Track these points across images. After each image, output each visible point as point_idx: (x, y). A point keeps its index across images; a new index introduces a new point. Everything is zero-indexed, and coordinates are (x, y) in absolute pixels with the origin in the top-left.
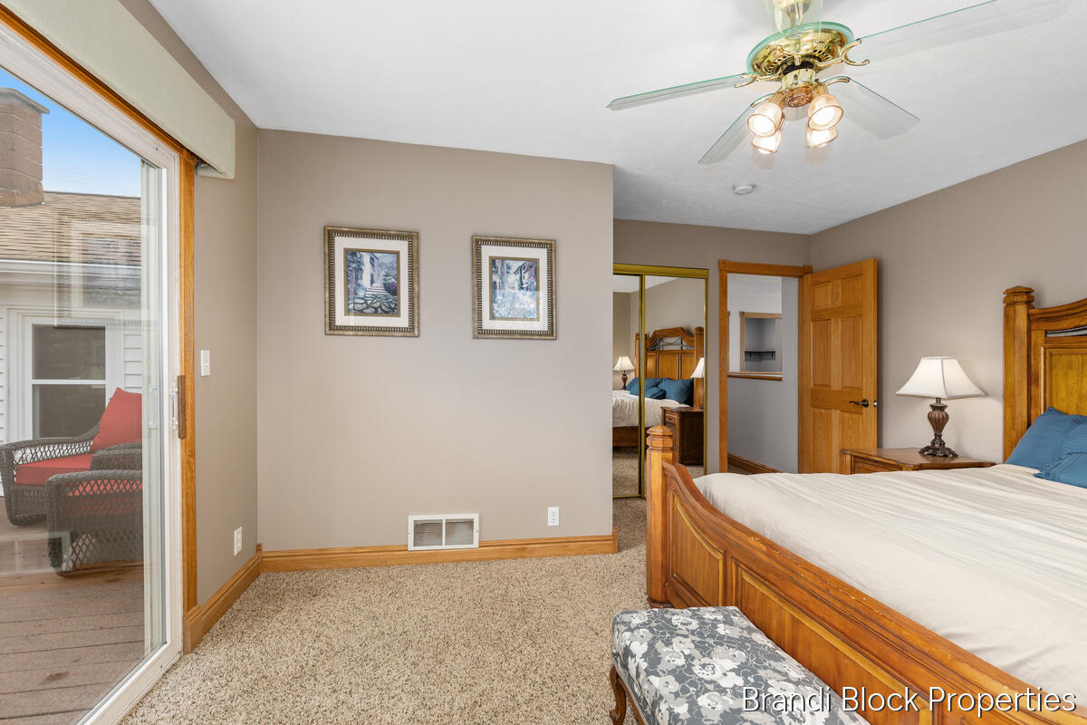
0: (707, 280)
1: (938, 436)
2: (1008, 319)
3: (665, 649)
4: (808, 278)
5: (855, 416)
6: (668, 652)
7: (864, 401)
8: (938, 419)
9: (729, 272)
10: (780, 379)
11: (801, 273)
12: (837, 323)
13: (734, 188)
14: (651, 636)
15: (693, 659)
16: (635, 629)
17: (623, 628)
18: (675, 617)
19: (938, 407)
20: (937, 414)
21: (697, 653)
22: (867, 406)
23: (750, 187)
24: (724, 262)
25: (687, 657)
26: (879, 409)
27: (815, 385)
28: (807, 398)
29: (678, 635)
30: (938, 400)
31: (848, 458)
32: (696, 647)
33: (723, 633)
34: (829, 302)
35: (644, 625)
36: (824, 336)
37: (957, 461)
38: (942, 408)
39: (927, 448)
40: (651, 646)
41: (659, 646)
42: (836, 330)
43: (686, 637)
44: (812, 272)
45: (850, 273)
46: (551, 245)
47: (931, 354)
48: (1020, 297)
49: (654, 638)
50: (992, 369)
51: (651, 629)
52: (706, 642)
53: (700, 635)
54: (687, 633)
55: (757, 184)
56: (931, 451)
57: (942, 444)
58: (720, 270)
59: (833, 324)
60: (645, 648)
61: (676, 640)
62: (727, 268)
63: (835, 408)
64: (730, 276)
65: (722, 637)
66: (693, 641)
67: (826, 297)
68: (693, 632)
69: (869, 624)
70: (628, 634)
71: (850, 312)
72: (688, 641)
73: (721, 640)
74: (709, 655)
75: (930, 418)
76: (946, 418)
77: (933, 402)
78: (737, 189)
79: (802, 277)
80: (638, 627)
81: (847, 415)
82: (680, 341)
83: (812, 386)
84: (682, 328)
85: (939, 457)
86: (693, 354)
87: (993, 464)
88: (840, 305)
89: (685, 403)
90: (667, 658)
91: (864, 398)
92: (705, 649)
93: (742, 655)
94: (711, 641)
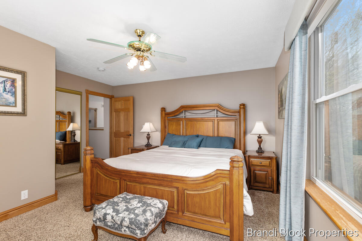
0: (81, 96)
1: (148, 141)
2: (161, 114)
3: (118, 207)
4: (113, 99)
5: (127, 139)
6: (120, 208)
7: (130, 134)
8: (148, 137)
9: (89, 94)
10: (103, 130)
11: (111, 97)
12: (122, 113)
13: (98, 69)
14: (112, 207)
15: (127, 205)
16: (105, 207)
17: (100, 209)
18: (114, 200)
19: (148, 135)
20: (148, 136)
21: (127, 204)
22: (131, 136)
23: (104, 70)
24: (88, 90)
25: (125, 206)
26: (134, 136)
27: (115, 131)
28: (113, 135)
29: (119, 203)
30: (148, 133)
31: (130, 150)
32: (126, 203)
33: (129, 198)
34: (120, 107)
35: (107, 205)
36: (118, 117)
37: (152, 147)
38: (149, 135)
39: (146, 145)
40: (113, 208)
41: (116, 207)
42: (122, 115)
43: (122, 202)
44: (114, 97)
45: (126, 99)
46: (24, 74)
47: (147, 122)
48: (163, 109)
49: (113, 207)
50: (159, 125)
51: (110, 205)
52: (127, 201)
53: (124, 200)
54: (121, 202)
55: (105, 69)
56: (147, 145)
57: (149, 143)
58: (86, 93)
59: (121, 113)
60: (112, 210)
61: (119, 204)
62: (89, 93)
63: (122, 137)
64: (90, 95)
65: (130, 198)
66: (124, 202)
67: (119, 105)
68: (122, 201)
69: (164, 179)
70: (104, 210)
71: (126, 110)
72: (123, 203)
73: (130, 199)
74: (130, 203)
75: (147, 137)
76: (150, 137)
77: (147, 133)
78: (99, 69)
79: (111, 98)
80: (106, 207)
81: (125, 139)
82: (59, 116)
83: (114, 131)
84: (60, 112)
85: (149, 147)
86: (66, 121)
87: (159, 146)
88: (123, 108)
89: (62, 141)
90: (121, 209)
91: (130, 133)
92: (129, 203)
93: (137, 200)
94: (128, 200)
